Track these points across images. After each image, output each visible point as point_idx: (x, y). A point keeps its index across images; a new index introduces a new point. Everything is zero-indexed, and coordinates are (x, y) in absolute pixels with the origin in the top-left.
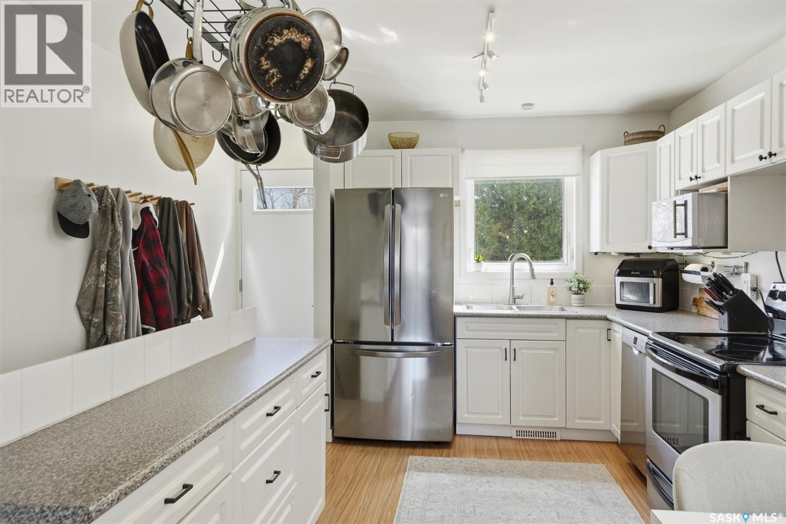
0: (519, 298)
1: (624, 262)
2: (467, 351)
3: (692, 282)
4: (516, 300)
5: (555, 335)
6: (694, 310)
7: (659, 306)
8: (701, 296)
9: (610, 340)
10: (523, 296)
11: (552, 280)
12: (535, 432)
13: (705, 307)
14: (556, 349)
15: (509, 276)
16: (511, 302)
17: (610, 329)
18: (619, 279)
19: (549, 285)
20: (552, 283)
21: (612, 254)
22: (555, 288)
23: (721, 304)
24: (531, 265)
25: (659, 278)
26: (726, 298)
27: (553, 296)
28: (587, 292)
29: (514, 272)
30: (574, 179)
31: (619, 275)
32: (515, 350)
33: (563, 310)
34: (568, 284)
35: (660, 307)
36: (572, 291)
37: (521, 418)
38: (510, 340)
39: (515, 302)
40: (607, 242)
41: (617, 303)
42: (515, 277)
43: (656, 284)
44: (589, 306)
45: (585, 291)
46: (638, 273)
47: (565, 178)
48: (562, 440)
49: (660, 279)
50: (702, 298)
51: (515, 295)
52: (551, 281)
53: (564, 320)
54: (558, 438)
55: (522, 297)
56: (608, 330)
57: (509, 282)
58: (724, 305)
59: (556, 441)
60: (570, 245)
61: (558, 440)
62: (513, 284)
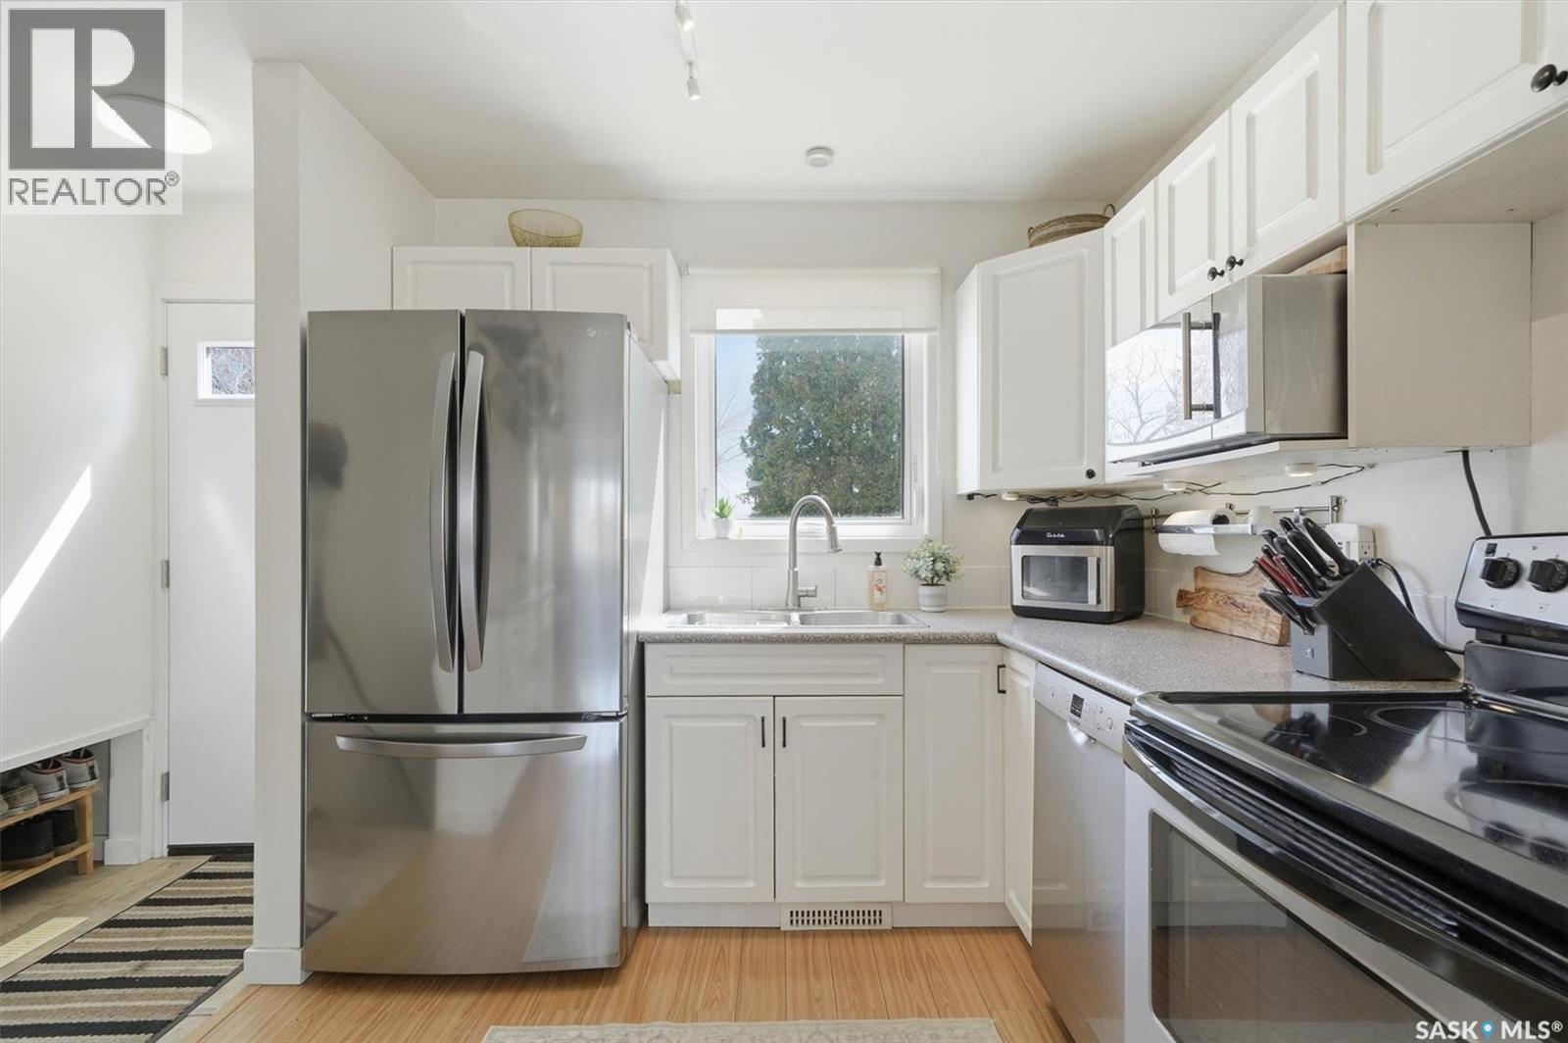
0: (807, 596)
1: (1028, 512)
2: (671, 728)
3: (1184, 554)
4: (802, 599)
5: (876, 683)
6: (1180, 616)
7: (1109, 610)
8: (1200, 585)
9: (1004, 692)
10: (815, 591)
11: (878, 554)
12: (833, 914)
13: (1213, 611)
14: (881, 716)
15: (787, 549)
16: (791, 606)
17: (1004, 666)
18: (1019, 552)
19: (872, 567)
20: (878, 562)
21: (1006, 497)
22: (884, 571)
23: (1309, 602)
24: (830, 522)
25: (1107, 545)
26: (1324, 588)
27: (880, 590)
28: (952, 579)
29: (798, 539)
30: (925, 337)
31: (1019, 541)
32: (784, 720)
33: (900, 621)
34: (911, 564)
35: (1111, 613)
36: (921, 579)
37: (800, 884)
38: (774, 697)
39: (799, 605)
40: (995, 468)
41: (1015, 603)
42: (798, 550)
43: (1101, 558)
44: (955, 610)
45: (948, 580)
46: (1062, 536)
47: (906, 336)
48: (896, 930)
49: (1109, 547)
50: (1203, 589)
51: (799, 588)
52: (876, 557)
53: (900, 646)
54: (887, 925)
55: (812, 594)
56: (999, 667)
57: (786, 560)
58: (1322, 605)
59: (881, 933)
60: (916, 481)
61: (886, 930)
62: (795, 565)
